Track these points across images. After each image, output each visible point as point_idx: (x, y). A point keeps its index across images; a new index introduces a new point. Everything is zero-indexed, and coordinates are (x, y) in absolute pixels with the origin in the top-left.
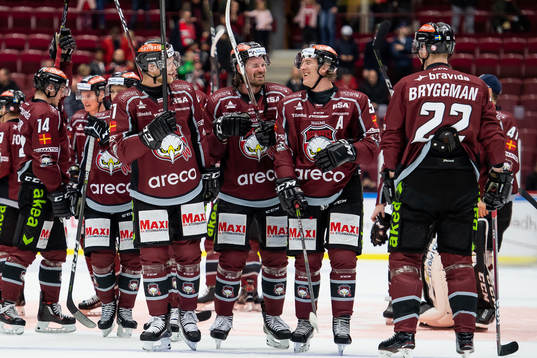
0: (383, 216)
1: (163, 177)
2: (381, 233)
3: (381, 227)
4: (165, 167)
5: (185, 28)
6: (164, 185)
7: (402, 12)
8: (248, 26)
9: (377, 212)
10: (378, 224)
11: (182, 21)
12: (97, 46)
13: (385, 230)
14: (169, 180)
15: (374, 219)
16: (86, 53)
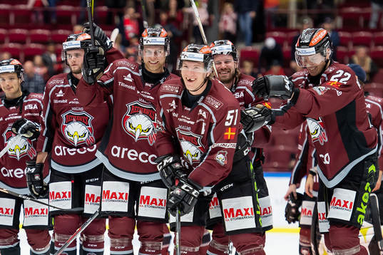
0: (295, 195)
1: (124, 150)
2: (293, 211)
3: (293, 205)
4: (128, 141)
5: (128, 24)
6: (122, 157)
7: (327, 9)
8: (186, 22)
9: (290, 192)
10: (290, 202)
11: (127, 17)
12: (50, 39)
13: (296, 208)
14: (129, 154)
15: (287, 198)
16: (39, 46)
